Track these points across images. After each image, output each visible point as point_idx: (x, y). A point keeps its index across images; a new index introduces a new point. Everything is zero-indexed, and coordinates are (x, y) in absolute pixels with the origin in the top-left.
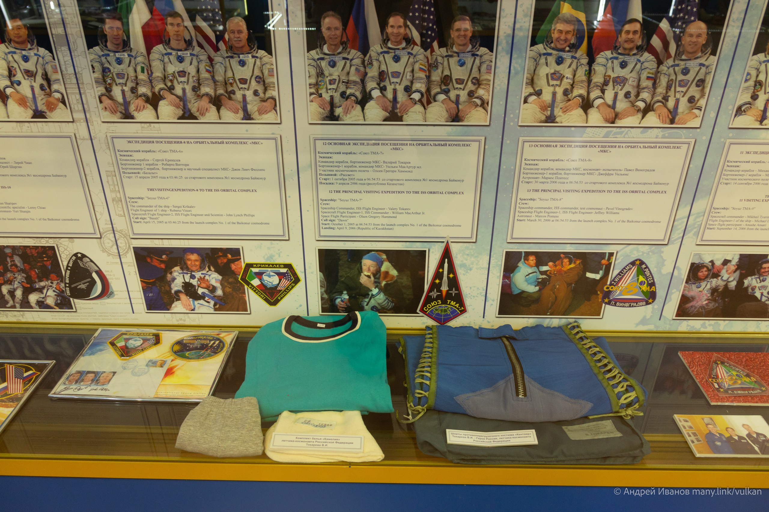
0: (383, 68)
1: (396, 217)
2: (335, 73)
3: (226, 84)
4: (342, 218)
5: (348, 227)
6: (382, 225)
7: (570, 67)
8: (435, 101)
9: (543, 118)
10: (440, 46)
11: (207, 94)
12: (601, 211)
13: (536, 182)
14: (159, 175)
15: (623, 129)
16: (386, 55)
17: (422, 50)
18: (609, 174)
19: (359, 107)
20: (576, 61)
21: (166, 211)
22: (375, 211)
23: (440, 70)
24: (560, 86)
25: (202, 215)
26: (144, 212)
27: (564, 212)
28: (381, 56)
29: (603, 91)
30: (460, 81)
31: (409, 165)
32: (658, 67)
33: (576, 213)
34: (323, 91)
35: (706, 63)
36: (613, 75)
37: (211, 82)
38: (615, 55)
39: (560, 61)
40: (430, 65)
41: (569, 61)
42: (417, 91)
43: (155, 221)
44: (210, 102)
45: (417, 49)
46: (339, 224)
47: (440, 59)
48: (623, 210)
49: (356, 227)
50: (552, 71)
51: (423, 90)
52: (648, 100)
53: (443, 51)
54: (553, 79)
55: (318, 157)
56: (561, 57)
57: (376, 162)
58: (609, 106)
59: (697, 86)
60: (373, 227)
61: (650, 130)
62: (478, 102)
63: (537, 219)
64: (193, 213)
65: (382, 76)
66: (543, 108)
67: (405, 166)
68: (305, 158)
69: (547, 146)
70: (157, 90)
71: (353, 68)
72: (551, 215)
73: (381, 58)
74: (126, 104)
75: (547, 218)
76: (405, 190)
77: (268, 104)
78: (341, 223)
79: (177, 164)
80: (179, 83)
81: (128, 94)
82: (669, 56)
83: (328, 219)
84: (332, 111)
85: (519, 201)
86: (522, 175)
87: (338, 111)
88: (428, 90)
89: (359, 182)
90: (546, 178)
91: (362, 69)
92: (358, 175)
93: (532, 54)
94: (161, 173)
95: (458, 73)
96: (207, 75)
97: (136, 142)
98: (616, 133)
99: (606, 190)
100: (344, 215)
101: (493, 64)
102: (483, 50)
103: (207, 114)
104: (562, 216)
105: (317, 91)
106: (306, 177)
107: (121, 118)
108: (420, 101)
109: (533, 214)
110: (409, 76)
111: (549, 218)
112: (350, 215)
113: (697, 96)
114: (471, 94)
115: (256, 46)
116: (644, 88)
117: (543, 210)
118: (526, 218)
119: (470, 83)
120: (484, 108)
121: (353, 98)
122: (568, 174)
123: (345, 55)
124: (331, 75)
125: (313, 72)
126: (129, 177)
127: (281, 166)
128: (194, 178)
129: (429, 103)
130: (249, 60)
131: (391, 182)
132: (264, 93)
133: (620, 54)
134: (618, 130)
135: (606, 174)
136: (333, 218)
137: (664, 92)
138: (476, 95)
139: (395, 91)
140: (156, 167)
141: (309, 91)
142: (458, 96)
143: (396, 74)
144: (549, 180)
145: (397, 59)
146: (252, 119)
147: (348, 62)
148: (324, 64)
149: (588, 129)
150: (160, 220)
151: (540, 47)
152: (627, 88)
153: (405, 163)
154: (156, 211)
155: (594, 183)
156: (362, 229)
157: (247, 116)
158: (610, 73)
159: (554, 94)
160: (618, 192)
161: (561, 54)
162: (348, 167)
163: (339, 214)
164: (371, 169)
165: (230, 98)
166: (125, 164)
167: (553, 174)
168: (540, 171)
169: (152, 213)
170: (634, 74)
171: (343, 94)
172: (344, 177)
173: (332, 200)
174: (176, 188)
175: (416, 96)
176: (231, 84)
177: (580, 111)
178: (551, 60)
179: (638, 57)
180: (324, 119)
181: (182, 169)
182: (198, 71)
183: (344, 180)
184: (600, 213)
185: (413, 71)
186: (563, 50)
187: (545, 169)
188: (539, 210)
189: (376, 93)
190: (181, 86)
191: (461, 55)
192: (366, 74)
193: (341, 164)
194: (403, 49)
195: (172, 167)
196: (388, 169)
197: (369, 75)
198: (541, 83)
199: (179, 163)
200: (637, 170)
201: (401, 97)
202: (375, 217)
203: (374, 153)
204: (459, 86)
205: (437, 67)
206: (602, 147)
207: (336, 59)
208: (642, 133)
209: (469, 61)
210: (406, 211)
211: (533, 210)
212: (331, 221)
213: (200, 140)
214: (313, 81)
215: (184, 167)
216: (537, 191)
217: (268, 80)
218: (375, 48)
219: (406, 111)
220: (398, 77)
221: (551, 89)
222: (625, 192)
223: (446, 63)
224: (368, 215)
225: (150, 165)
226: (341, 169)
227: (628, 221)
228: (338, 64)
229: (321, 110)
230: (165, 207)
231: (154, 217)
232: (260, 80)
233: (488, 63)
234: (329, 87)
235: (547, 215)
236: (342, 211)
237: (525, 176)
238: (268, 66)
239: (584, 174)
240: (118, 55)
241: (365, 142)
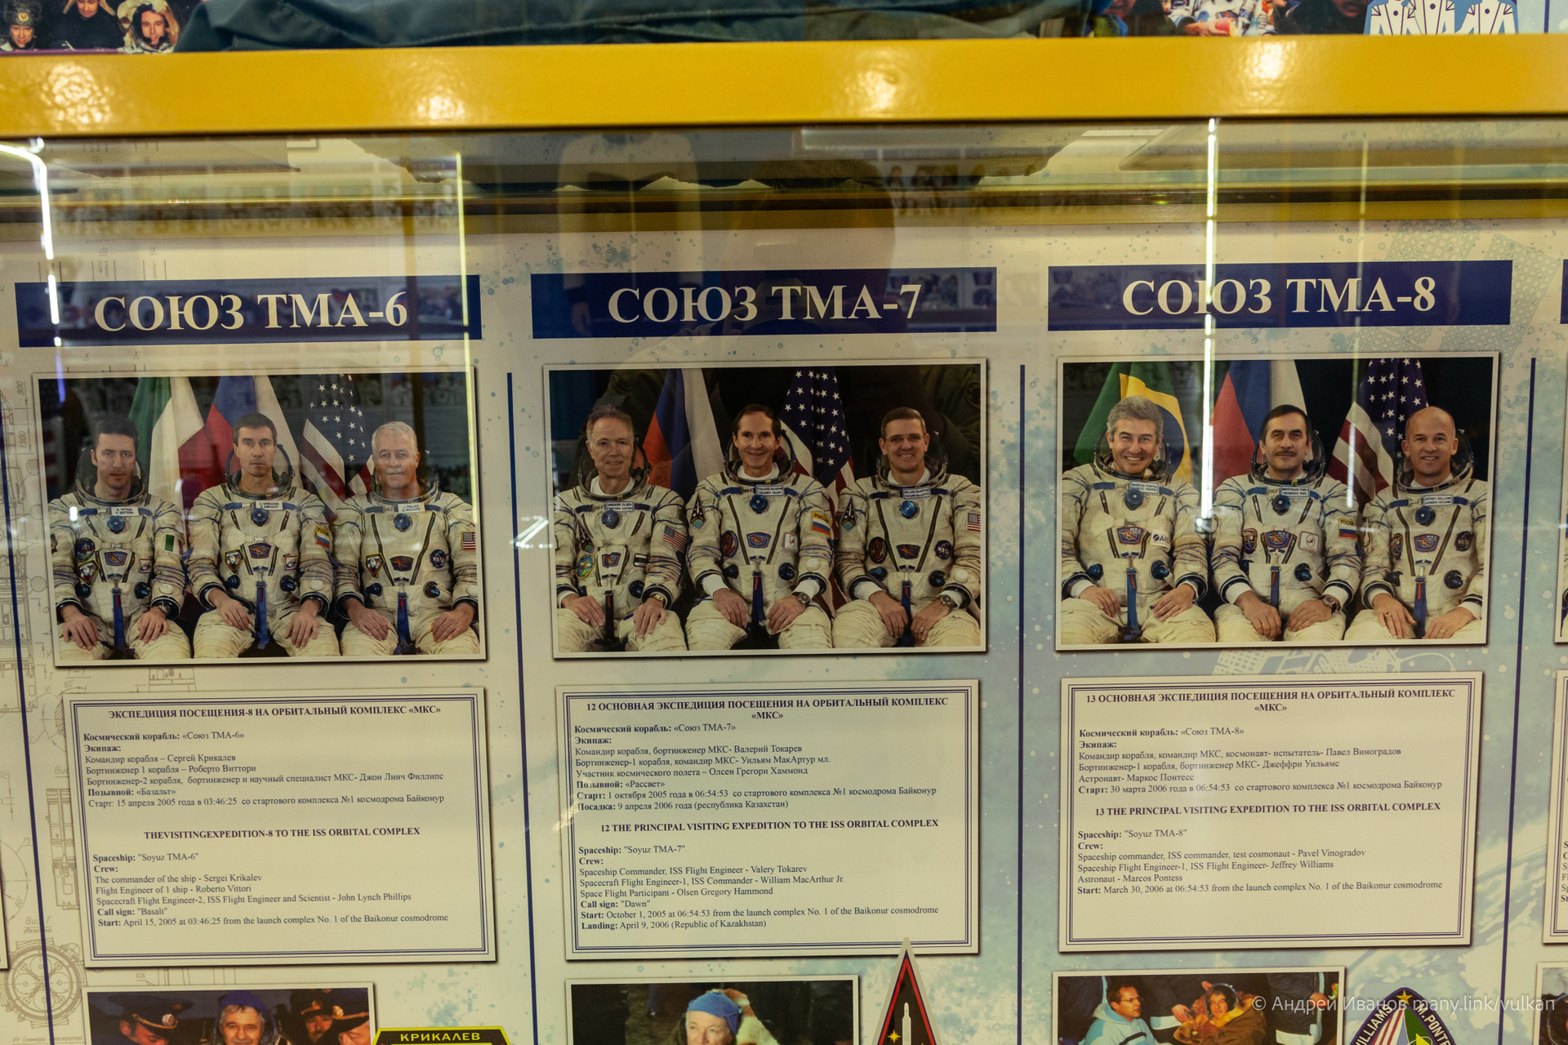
0: (730, 525)
1: (770, 892)
2: (619, 539)
3: (361, 570)
4: (634, 899)
5: (648, 921)
6: (736, 913)
7: (1158, 512)
8: (854, 598)
9: (1113, 631)
10: (858, 475)
11: (315, 596)
12: (1288, 860)
13: (1115, 789)
14: (178, 797)
15: (1306, 653)
16: (734, 497)
17: (817, 484)
18: (1290, 765)
19: (673, 618)
20: (1170, 499)
21: (185, 891)
22: (718, 876)
23: (860, 528)
24: (1141, 556)
25: (276, 900)
26: (128, 897)
27: (1194, 866)
28: (724, 499)
29: (1244, 566)
30: (909, 551)
31: (798, 755)
32: (1361, 509)
33: (1225, 866)
34: (588, 582)
35: (1470, 497)
36: (1261, 529)
37: (327, 569)
38: (1258, 484)
39: (1134, 501)
40: (837, 517)
41: (1154, 500)
42: (811, 576)
43: (156, 918)
44: (320, 614)
45: (805, 483)
46: (626, 915)
47: (859, 503)
48: (1341, 855)
49: (671, 921)
50: (1121, 523)
51: (825, 571)
52: (1353, 583)
53: (866, 484)
54: (1123, 540)
55: (574, 740)
56: (1136, 492)
57: (717, 749)
58: (1264, 599)
59: (1460, 547)
60: (712, 919)
61: (1370, 654)
62: (956, 597)
63: (1129, 885)
64: (255, 894)
65: (727, 543)
66: (1110, 608)
67: (791, 758)
68: (543, 746)
69: (1131, 698)
70: (197, 588)
71: (660, 528)
72: (1162, 873)
73: (724, 504)
74: (120, 623)
75: (1152, 883)
76: (791, 820)
77: (459, 616)
78: (630, 910)
79: (225, 768)
80: (250, 572)
81: (129, 601)
82: (1382, 485)
83: (599, 900)
84: (610, 628)
85: (1077, 840)
86: (1078, 774)
87: (624, 628)
88: (836, 574)
89: (675, 801)
90: (1140, 779)
91: (680, 529)
92: (672, 784)
93: (1070, 486)
94: (185, 791)
95: (904, 531)
96: (318, 552)
97: (132, 714)
98: (1289, 664)
99: (1290, 804)
100: (638, 889)
101: (983, 510)
102: (956, 481)
103: (312, 643)
104: (1191, 877)
105: (576, 583)
106: (544, 791)
107: (104, 658)
108: (818, 598)
109: (1118, 874)
110: (789, 542)
111: (1158, 883)
112: (655, 888)
113: (1465, 571)
114: (937, 580)
115: (436, 485)
116: (1338, 557)
117: (1140, 862)
118: (1101, 885)
119: (931, 554)
120: (970, 612)
121: (659, 596)
122: (1191, 767)
123: (641, 500)
124: (607, 544)
125: (567, 537)
126: (103, 805)
127: (482, 765)
128: (265, 802)
129: (839, 602)
131: (754, 799)
132: (451, 590)
133: (1267, 481)
134: (1294, 654)
135: (1283, 765)
136: (610, 899)
137: (1386, 563)
138: (949, 582)
139: (758, 577)
140: (174, 776)
141: (556, 581)
142: (906, 586)
143: (759, 539)
144: (1145, 784)
145: (760, 505)
146: (419, 651)
147: (648, 514)
148: (591, 520)
149: (1223, 655)
150: (167, 915)
151: (1086, 471)
152: (1299, 557)
153: (789, 750)
154: (160, 890)
155: (1259, 788)
156: (686, 925)
157: (408, 645)
158: (1252, 523)
159: (1132, 575)
160: (1321, 808)
161: (1136, 484)
162: (649, 763)
163: (626, 888)
164: (705, 767)
165: (369, 604)
166: (98, 772)
167: (1154, 767)
168: (1121, 762)
169: (149, 896)
170: (1309, 526)
171: (636, 589)
172: (640, 790)
173: (608, 850)
174: (218, 829)
175: (809, 588)
176: (374, 571)
177: (1197, 613)
178: (1115, 498)
179: (1311, 487)
180: (591, 647)
181: (237, 781)
182: (299, 542)
183: (638, 796)
184: (1284, 865)
185: (797, 531)
186: (1137, 476)
187: (1132, 756)
188: (1130, 863)
189: (714, 584)
190: (256, 578)
191: (908, 493)
192: (689, 540)
193: (630, 758)
194: (774, 482)
195: (213, 775)
196: (747, 767)
197: (697, 542)
198: (1098, 550)
199: (230, 764)
200: (1356, 751)
201: (774, 591)
202: (717, 893)
203: (713, 727)
204: (908, 562)
205: (853, 521)
206: (1264, 696)
207: (620, 508)
208: (1351, 660)
209: (927, 505)
210: (795, 874)
211: (1116, 863)
212: (606, 905)
213: (289, 707)
214: (566, 558)
215: (242, 775)
216: (1120, 811)
217: (462, 560)
218: (710, 481)
219: (783, 622)
220: (764, 545)
221: (1124, 563)
222: (1337, 808)
223: (873, 511)
224: (698, 888)
225: (158, 771)
226: (630, 768)
227: (1359, 885)
228: (624, 520)
229: (585, 627)
230: (185, 879)
231: (155, 907)
232: (443, 559)
233: (969, 508)
234: (603, 571)
235: (1151, 874)
236: (633, 878)
237: (1086, 774)
238: (462, 528)
239: (1230, 766)
240: (115, 511)
241: (690, 700)
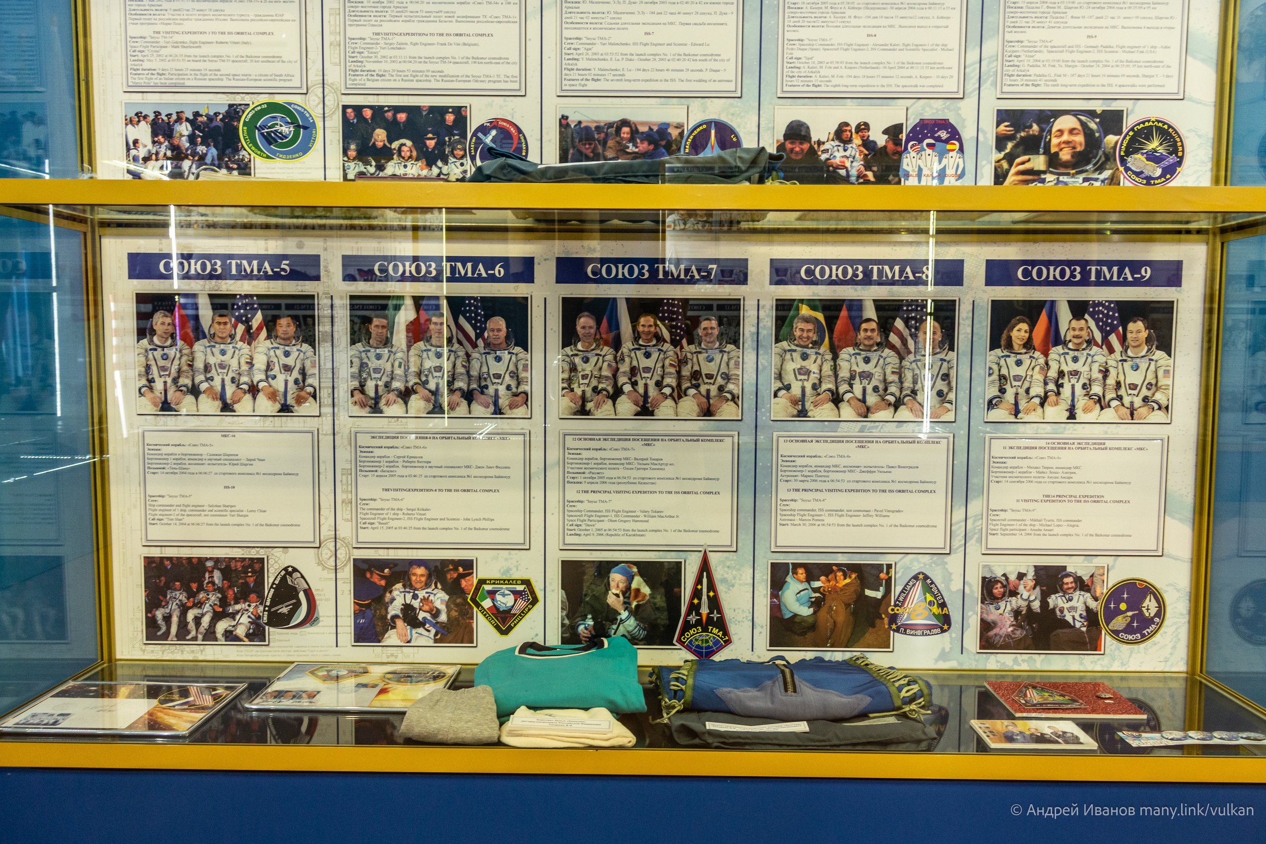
0: (635, 363)
1: (647, 521)
2: (588, 368)
3: (480, 378)
4: (589, 523)
5: (595, 533)
6: (633, 530)
7: (815, 362)
8: (686, 395)
9: (795, 412)
10: (689, 344)
11: (460, 389)
12: (870, 513)
13: (796, 480)
14: (397, 474)
15: (877, 424)
16: (637, 352)
17: (672, 347)
18: (870, 472)
19: (610, 402)
20: (820, 357)
21: (398, 514)
22: (625, 514)
23: (689, 366)
24: (808, 380)
25: (437, 519)
26: (373, 516)
27: (829, 515)
28: (633, 352)
29: (851, 385)
30: (709, 376)
31: (661, 462)
32: (901, 363)
33: (842, 515)
34: (575, 386)
35: (947, 358)
36: (858, 370)
37: (465, 377)
38: (857, 351)
39: (805, 357)
40: (680, 361)
41: (813, 357)
42: (668, 386)
43: (385, 526)
44: (462, 397)
45: (667, 346)
46: (586, 530)
47: (689, 355)
48: (893, 512)
49: (605, 533)
50: (799, 367)
51: (674, 384)
52: (898, 394)
53: (692, 348)
54: (800, 374)
55: (566, 454)
56: (805, 353)
57: (626, 459)
58: (859, 400)
59: (943, 380)
60: (622, 533)
61: (905, 425)
62: (729, 396)
63: (801, 522)
64: (428, 516)
65: (633, 371)
66: (794, 402)
67: (658, 464)
68: (554, 454)
69: (803, 441)
70: (410, 384)
71: (606, 364)
72: (816, 518)
73: (633, 355)
74: (377, 398)
75: (811, 522)
76: (657, 490)
77: (519, 399)
78: (588, 528)
79: (418, 462)
80: (433, 378)
81: (381, 390)
82: (909, 352)
83: (575, 523)
84: (583, 405)
85: (779, 502)
86: (780, 473)
87: (590, 406)
88: (679, 385)
89: (608, 481)
90: (806, 476)
91: (614, 364)
92: (608, 473)
93: (778, 350)
94: (400, 471)
95: (707, 368)
96: (463, 370)
97: (380, 437)
98: (873, 428)
99: (871, 489)
100: (591, 518)
101: (741, 360)
102: (730, 347)
103: (458, 409)
104: (828, 520)
105: (569, 385)
106: (554, 475)
107: (370, 413)
108: (671, 395)
109: (797, 518)
110: (659, 371)
111: (814, 522)
112: (598, 519)
113: (945, 390)
114: (721, 389)
115: (513, 343)
116: (891, 383)
117: (806, 513)
118: (789, 522)
119: (719, 378)
120: (735, 403)
121: (604, 393)
122: (828, 471)
123: (598, 352)
124: (583, 370)
125: (567, 367)
126: (365, 476)
127: (528, 463)
128: (434, 477)
129: (680, 397)
130: (505, 356)
131: (642, 481)
132: (517, 388)
133: (861, 350)
134: (873, 424)
135: (868, 472)
136: (579, 523)
137: (912, 386)
138: (726, 390)
139: (646, 385)
140: (396, 464)
141: (562, 385)
142: (708, 391)
143: (647, 369)
144: (808, 479)
145: (648, 355)
146: (503, 414)
147: (601, 358)
148: (577, 360)
149: (842, 423)
150: (389, 525)
151: (784, 344)
152: (874, 382)
153: (657, 460)
154: (387, 514)
155: (857, 482)
156: (611, 535)
157: (498, 411)
158: (855, 368)
159: (803, 389)
160: (884, 491)
161: (805, 350)
162: (598, 464)
163: (586, 518)
164: (621, 466)
165: (482, 393)
166: (364, 462)
167: (812, 471)
168: (799, 469)
169: (382, 516)
170: (878, 369)
171: (595, 389)
172: (594, 476)
173: (579, 501)
174: (414, 488)
175: (667, 391)
176: (485, 379)
177: (831, 405)
178: (796, 356)
179: (879, 353)
180: (575, 414)
181: (422, 467)
182: (454, 366)
183: (593, 478)
184: (868, 515)
185: (663, 367)
186: (806, 347)
187: (803, 466)
188: (802, 513)
189: (627, 388)
190: (435, 380)
191: (710, 352)
192: (618, 369)
193: (590, 461)
194: (654, 346)
195: (413, 464)
196: (639, 466)
197: (621, 370)
198: (789, 378)
199: (420, 460)
200: (899, 467)
201: (653, 392)
202: (625, 521)
203: (625, 449)
204: (709, 381)
205: (686, 363)
206: (859, 442)
207: (589, 355)
208: (897, 427)
209: (718, 357)
210: (658, 514)
211: (796, 513)
212: (577, 525)
213: (446, 436)
214: (566, 376)
215: (425, 465)
216: (797, 490)
217: (523, 375)
218: (627, 345)
219: (656, 405)
220: (649, 372)
221: (800, 383)
222: (891, 491)
223: (695, 359)
224: (617, 519)
225: (390, 462)
226: (590, 466)
227: (901, 525)
228: (591, 360)
229: (572, 405)
230: (398, 509)
231: (384, 521)
232: (515, 375)
233: (735, 358)
234: (582, 381)
235: (811, 518)
236: (589, 514)
237: (783, 473)
238: (523, 362)
239: (845, 472)
240: (378, 351)
241: (616, 437)
